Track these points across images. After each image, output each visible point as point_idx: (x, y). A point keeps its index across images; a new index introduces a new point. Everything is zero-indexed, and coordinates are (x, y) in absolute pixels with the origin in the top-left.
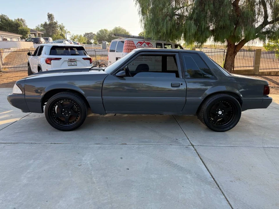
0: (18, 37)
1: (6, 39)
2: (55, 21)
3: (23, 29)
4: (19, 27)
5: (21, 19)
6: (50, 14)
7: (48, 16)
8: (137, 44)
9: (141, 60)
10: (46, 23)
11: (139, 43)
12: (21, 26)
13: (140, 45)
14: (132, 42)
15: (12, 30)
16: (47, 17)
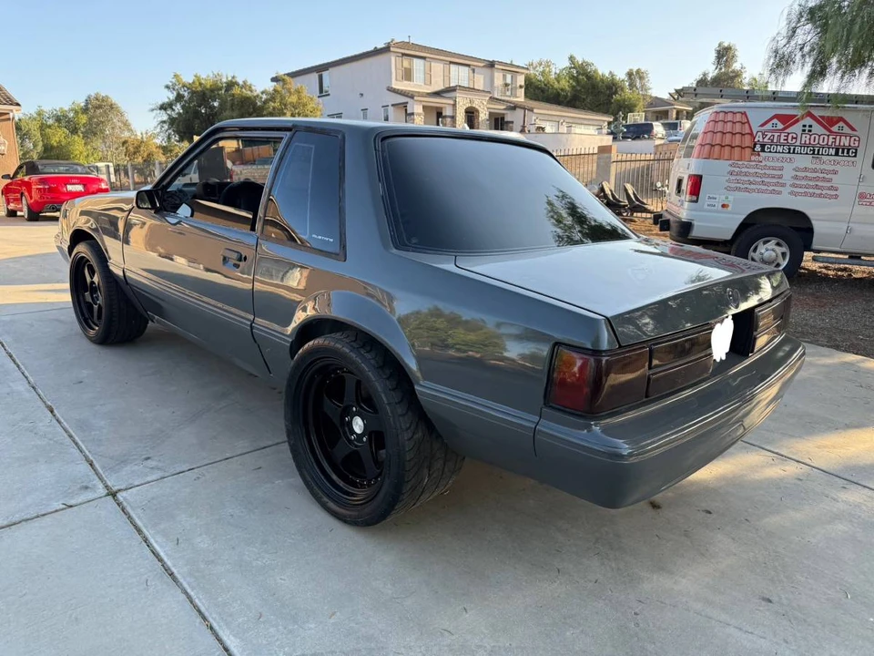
0: (601, 123)
1: (543, 129)
2: (736, 66)
3: (624, 100)
4: (616, 93)
5: (638, 71)
6: (726, 45)
7: (718, 52)
8: (762, 125)
9: (773, 192)
10: (704, 75)
11: (775, 121)
12: (622, 89)
13: (780, 126)
14: (738, 117)
15: (597, 103)
16: (713, 55)
